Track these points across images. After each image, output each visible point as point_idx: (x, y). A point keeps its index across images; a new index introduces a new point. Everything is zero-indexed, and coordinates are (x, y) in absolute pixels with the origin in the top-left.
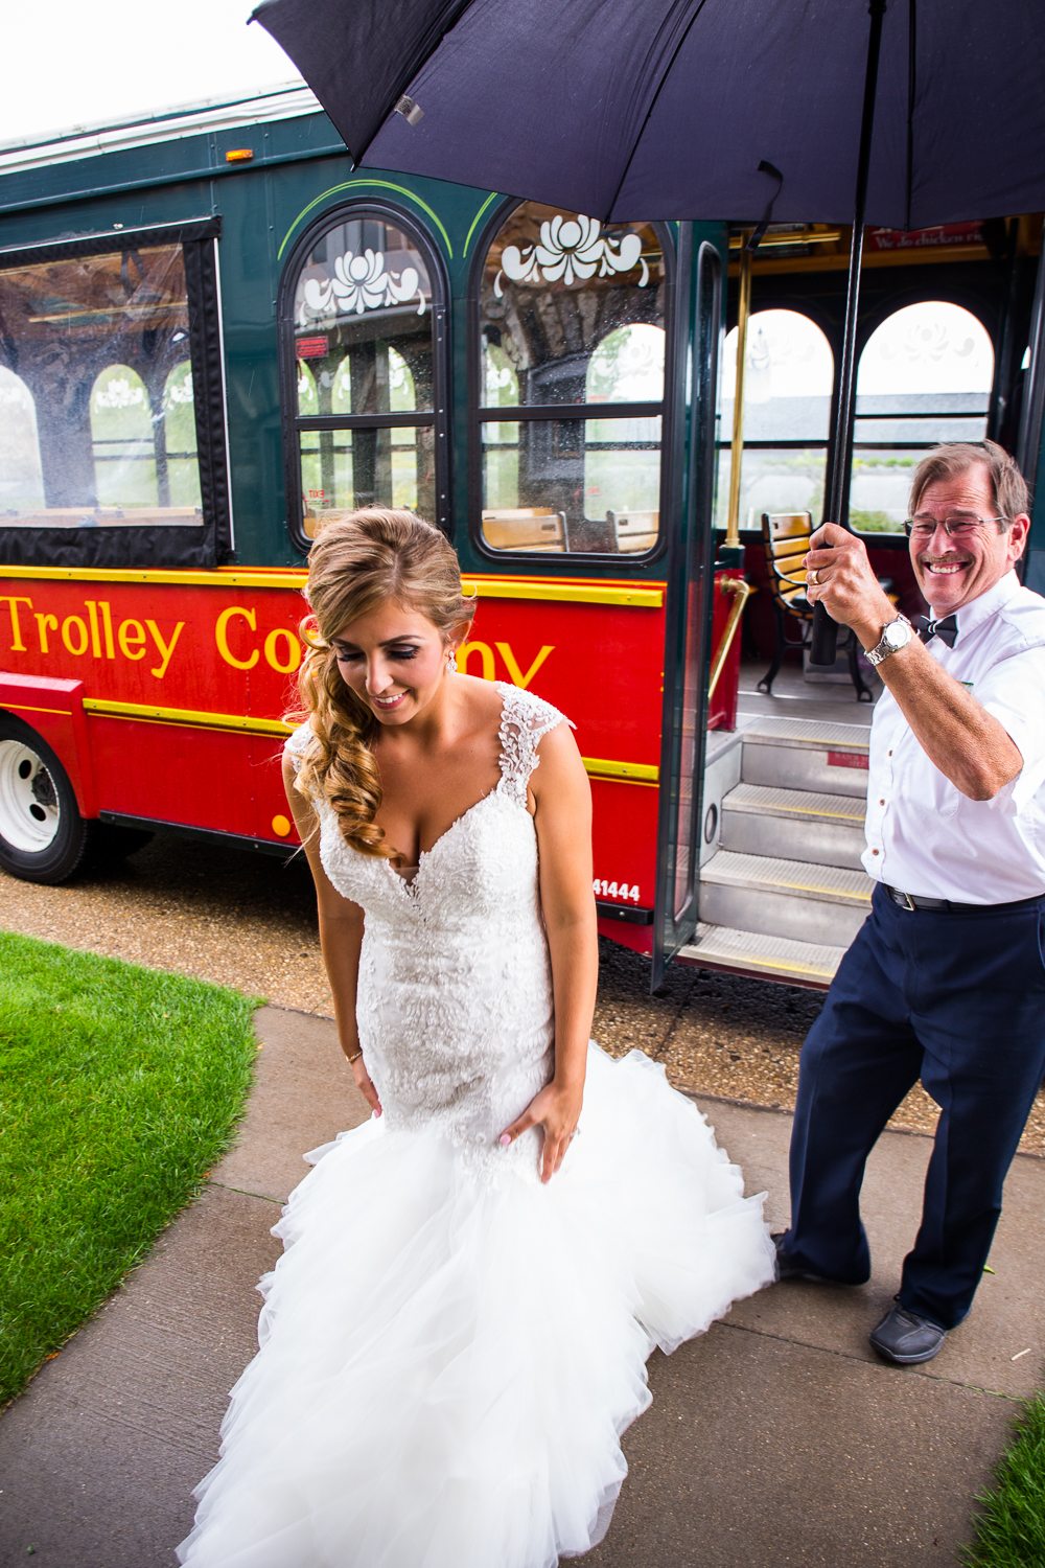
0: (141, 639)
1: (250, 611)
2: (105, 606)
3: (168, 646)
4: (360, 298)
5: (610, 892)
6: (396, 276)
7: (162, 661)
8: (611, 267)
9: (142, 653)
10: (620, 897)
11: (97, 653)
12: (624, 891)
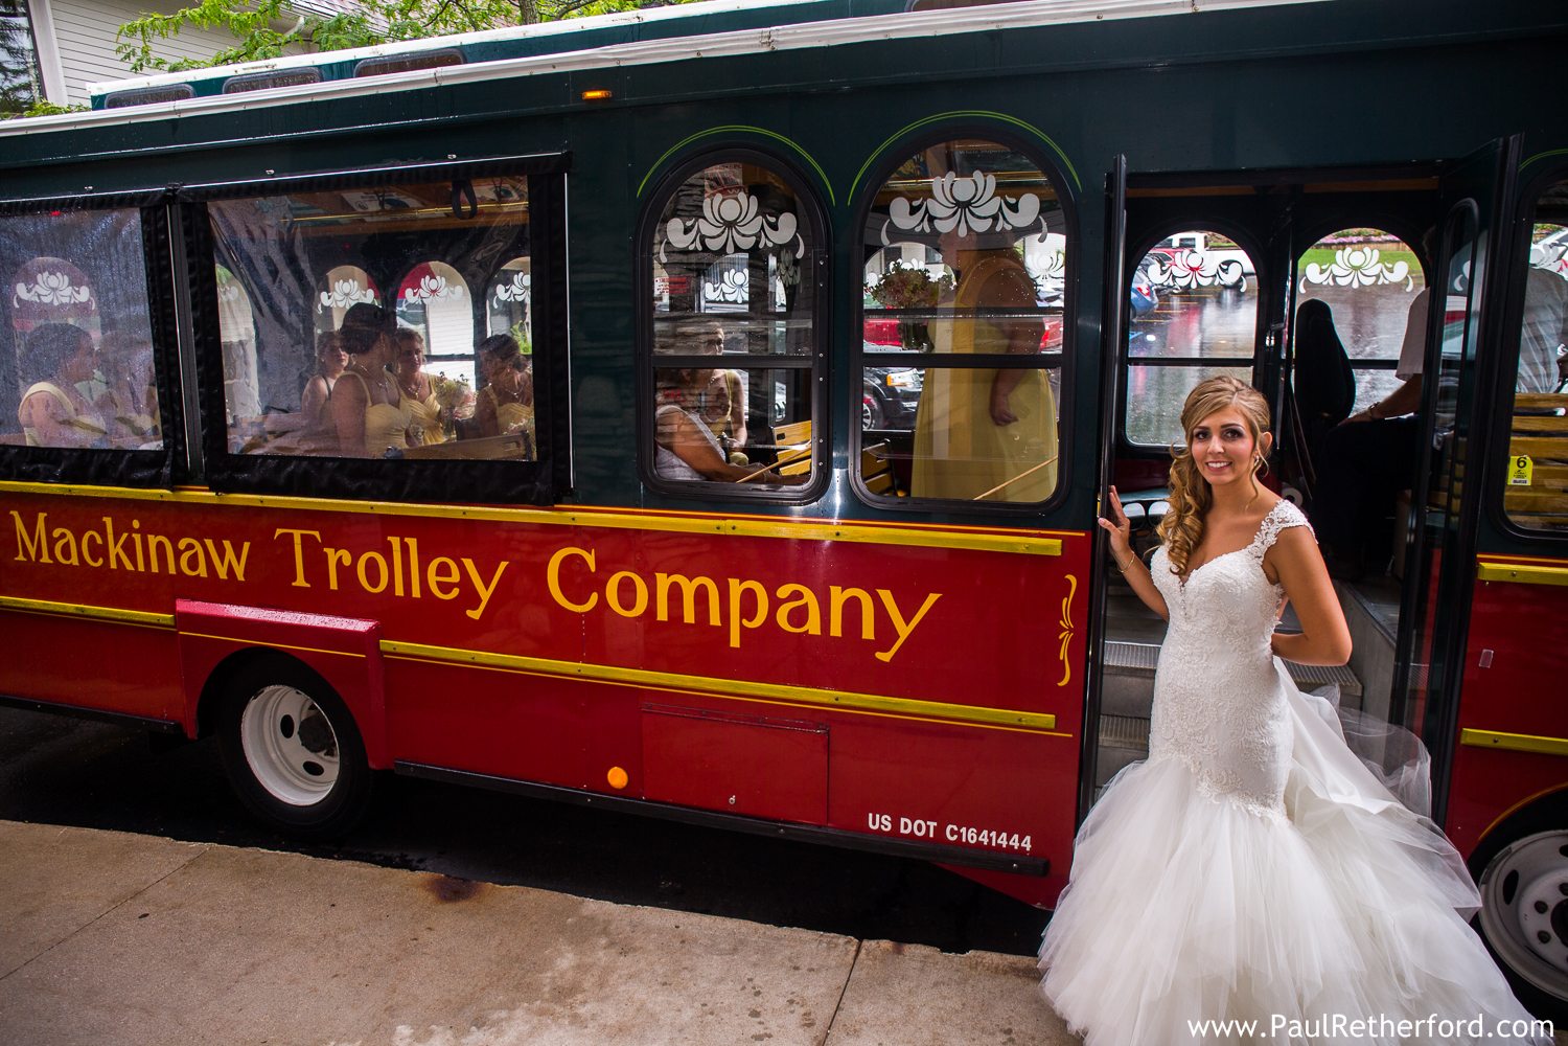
0: (455, 577)
1: (590, 553)
2: (412, 543)
3: (487, 588)
4: (730, 239)
5: (999, 841)
6: (772, 220)
7: (480, 601)
8: (1008, 223)
9: (455, 592)
10: (1011, 848)
11: (399, 591)
12: (1015, 842)
